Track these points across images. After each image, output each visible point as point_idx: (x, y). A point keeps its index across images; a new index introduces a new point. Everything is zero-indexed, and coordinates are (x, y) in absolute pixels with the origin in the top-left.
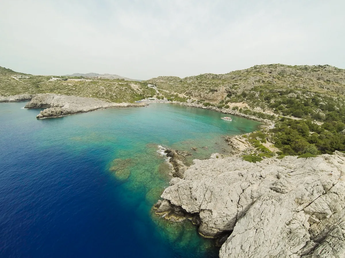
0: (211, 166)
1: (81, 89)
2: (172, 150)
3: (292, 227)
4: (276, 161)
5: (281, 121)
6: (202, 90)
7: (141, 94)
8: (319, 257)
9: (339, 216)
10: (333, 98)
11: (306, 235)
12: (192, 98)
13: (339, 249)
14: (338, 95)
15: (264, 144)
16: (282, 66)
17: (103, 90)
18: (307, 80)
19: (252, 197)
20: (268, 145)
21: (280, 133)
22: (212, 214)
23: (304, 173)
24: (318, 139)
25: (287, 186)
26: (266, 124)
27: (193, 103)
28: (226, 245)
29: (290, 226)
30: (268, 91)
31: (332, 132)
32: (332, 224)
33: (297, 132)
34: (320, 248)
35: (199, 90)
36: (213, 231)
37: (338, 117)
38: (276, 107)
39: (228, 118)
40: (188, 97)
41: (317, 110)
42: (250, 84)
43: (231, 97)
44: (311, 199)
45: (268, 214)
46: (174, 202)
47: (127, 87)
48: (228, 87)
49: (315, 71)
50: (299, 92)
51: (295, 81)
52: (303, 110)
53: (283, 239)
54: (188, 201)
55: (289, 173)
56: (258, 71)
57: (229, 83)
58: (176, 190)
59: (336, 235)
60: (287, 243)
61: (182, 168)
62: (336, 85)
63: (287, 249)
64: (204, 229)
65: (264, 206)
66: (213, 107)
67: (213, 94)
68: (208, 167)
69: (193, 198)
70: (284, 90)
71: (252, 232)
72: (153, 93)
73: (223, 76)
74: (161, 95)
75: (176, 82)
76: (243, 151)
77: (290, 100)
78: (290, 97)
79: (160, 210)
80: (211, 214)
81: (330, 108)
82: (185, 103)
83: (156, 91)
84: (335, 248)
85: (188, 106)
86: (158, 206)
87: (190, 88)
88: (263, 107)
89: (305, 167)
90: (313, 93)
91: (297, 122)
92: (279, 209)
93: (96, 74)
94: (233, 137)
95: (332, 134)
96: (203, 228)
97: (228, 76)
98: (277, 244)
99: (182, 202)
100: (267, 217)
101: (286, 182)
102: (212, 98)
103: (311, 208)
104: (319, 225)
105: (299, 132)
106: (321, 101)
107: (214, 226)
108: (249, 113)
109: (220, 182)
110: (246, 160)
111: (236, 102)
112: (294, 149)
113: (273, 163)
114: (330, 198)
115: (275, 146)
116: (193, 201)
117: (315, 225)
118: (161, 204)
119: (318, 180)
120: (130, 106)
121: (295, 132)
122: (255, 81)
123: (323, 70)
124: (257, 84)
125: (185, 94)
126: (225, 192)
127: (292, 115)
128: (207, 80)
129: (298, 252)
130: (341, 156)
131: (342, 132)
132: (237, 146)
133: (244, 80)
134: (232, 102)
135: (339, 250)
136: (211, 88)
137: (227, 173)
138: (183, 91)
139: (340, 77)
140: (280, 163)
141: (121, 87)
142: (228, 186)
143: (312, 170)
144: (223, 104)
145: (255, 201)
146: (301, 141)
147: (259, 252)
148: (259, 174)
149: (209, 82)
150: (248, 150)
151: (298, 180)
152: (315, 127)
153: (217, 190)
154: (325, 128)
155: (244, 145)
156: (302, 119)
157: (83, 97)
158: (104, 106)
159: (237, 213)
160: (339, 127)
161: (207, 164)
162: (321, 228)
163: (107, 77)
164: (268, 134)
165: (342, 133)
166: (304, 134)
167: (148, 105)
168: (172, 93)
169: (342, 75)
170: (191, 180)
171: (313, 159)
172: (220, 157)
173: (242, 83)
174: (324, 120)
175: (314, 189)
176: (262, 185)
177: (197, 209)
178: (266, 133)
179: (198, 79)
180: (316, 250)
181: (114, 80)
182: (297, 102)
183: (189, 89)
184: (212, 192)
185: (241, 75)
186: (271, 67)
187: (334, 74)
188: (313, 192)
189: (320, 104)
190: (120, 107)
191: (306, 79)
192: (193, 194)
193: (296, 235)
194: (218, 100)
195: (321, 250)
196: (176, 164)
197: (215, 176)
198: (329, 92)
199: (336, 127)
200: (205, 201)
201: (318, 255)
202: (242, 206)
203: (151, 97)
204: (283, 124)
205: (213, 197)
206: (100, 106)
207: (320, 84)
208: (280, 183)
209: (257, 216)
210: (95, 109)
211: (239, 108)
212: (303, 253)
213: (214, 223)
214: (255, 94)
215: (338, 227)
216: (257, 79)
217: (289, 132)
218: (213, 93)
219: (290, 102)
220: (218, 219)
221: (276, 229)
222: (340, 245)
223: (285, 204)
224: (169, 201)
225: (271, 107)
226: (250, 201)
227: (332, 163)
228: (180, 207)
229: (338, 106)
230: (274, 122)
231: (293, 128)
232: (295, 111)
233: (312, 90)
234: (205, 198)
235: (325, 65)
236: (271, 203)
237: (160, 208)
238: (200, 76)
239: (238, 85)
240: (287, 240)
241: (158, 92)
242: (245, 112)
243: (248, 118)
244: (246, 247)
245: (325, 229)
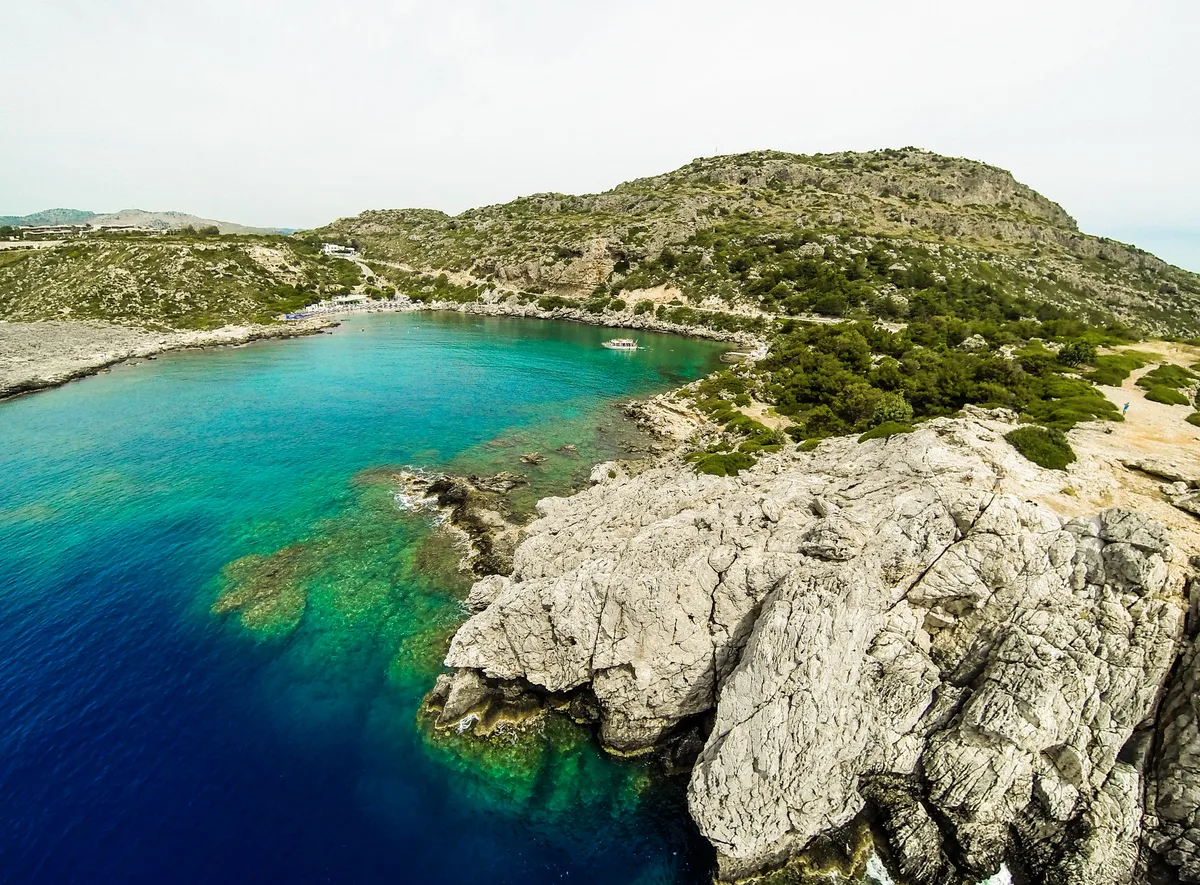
0: (601, 512)
1: (10, 288)
2: (456, 480)
3: (883, 656)
4: (799, 460)
5: (782, 332)
6: (529, 254)
7: (299, 287)
8: (981, 730)
9: (1011, 597)
10: (927, 248)
11: (926, 670)
12: (499, 286)
13: (1033, 696)
14: (941, 239)
15: (745, 410)
16: (778, 156)
17: (122, 279)
18: (854, 198)
19: (750, 592)
20: (757, 411)
21: (787, 370)
22: (635, 678)
23: (889, 484)
24: (898, 375)
25: (850, 536)
26: (741, 346)
27: (504, 304)
28: (706, 771)
29: (876, 654)
30: (739, 243)
31: (935, 351)
32: (996, 625)
33: (837, 362)
34: (979, 704)
35: (520, 255)
36: (649, 728)
37: (944, 303)
38: (766, 291)
39: (624, 341)
40: (484, 281)
41: (883, 288)
42: (684, 224)
43: (629, 272)
44: (923, 560)
45: (817, 641)
46: (497, 669)
47: (233, 262)
48: (614, 239)
49: (876, 169)
50: (831, 238)
51: (818, 205)
52: (844, 293)
53: (865, 699)
54: (548, 655)
55: (842, 493)
56: (706, 180)
57: (618, 223)
58: (496, 626)
59: (1015, 656)
60: (880, 709)
61: (500, 535)
62: (937, 208)
63: (882, 729)
64: (619, 733)
65: (799, 616)
66: (573, 310)
67: (570, 267)
68: (590, 519)
69: (563, 638)
70: (788, 236)
71: (778, 711)
72: (349, 277)
73: (595, 199)
74: (381, 283)
75: (432, 231)
76: (686, 442)
77: (806, 266)
78: (806, 257)
79: (452, 710)
80: (630, 678)
81: (921, 279)
82: (476, 307)
83: (360, 270)
84: (1021, 695)
85: (489, 315)
86: (440, 700)
87: (487, 250)
88: (727, 296)
89: (887, 465)
90: (870, 238)
91: (834, 332)
92: (844, 616)
93: (79, 215)
94: (650, 402)
95: (936, 356)
96: (615, 730)
97: (613, 200)
98: (855, 723)
99: (525, 665)
100: (814, 650)
101: (847, 525)
102: (565, 280)
103: (929, 588)
104: (956, 632)
105: (842, 360)
106: (894, 261)
107: (648, 713)
108: (688, 319)
109: (643, 562)
110: (708, 472)
111: (644, 286)
112: (842, 414)
113: (790, 466)
114: (980, 550)
115: (777, 411)
116: (563, 649)
117: (946, 634)
118: (449, 689)
119: (936, 501)
120: (259, 336)
121: (832, 361)
122: (700, 213)
123: (897, 164)
124: (705, 223)
125: (471, 274)
126: (665, 596)
127: (814, 311)
128: (545, 218)
129: (914, 727)
130: (984, 419)
131: (963, 347)
132: (667, 429)
133: (665, 210)
134: (630, 286)
135: (1033, 699)
136: (561, 245)
137: (657, 527)
138: (462, 261)
139: (947, 183)
140: (809, 465)
141: (209, 263)
142: (669, 573)
143: (910, 472)
144: (604, 297)
145: (762, 602)
146: (861, 388)
147: (810, 765)
148: (757, 512)
149: (552, 224)
150: (700, 434)
151: (876, 511)
152: (884, 339)
153: (637, 593)
154: (913, 340)
155: (685, 420)
156: (843, 320)
157: (31, 321)
158: (140, 351)
159: (714, 653)
160: (951, 332)
161: (586, 509)
162: (964, 642)
163: (134, 224)
164: (754, 376)
165: (962, 350)
166: (857, 363)
167: (337, 325)
168: (425, 274)
169: (953, 176)
170: (543, 576)
171: (906, 439)
172: (620, 473)
173: (658, 222)
174: (905, 317)
175: (928, 530)
176: (774, 545)
177: (583, 673)
178: (746, 375)
179: (510, 217)
180: (969, 712)
181: (168, 234)
182: (827, 269)
183: (484, 254)
184: (624, 603)
185: (654, 193)
186: (746, 164)
187: (931, 175)
188: (926, 540)
189: (891, 271)
190: (215, 344)
191: (848, 196)
192: (559, 627)
193: (898, 677)
194: (586, 286)
195: (983, 708)
196: (476, 527)
197: (622, 547)
198: (917, 231)
199: (943, 332)
200: (606, 641)
201: (979, 727)
202: (725, 626)
203: (345, 293)
204: (794, 341)
205: (627, 622)
206: (123, 353)
207: (889, 209)
208: (829, 529)
209: (786, 655)
210: (101, 367)
211: (656, 306)
212: (930, 728)
213: (645, 703)
214: (701, 256)
215: (1016, 632)
216: (705, 206)
217: (815, 365)
218: (568, 263)
219: (806, 272)
220: (656, 687)
221: (845, 679)
222: (1034, 685)
223: (859, 594)
224: (479, 672)
225: (752, 291)
226: (746, 606)
227: (963, 444)
228: (522, 680)
229: (943, 270)
230: (763, 337)
231: (825, 350)
232: (823, 299)
233: (867, 231)
234: (603, 630)
235: (905, 149)
236: (817, 600)
237: (451, 706)
238: (517, 203)
239: (646, 230)
240: (877, 700)
241: (367, 272)
242: (676, 317)
243: (684, 335)
244: (769, 763)
245: (978, 642)
